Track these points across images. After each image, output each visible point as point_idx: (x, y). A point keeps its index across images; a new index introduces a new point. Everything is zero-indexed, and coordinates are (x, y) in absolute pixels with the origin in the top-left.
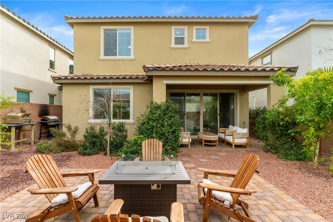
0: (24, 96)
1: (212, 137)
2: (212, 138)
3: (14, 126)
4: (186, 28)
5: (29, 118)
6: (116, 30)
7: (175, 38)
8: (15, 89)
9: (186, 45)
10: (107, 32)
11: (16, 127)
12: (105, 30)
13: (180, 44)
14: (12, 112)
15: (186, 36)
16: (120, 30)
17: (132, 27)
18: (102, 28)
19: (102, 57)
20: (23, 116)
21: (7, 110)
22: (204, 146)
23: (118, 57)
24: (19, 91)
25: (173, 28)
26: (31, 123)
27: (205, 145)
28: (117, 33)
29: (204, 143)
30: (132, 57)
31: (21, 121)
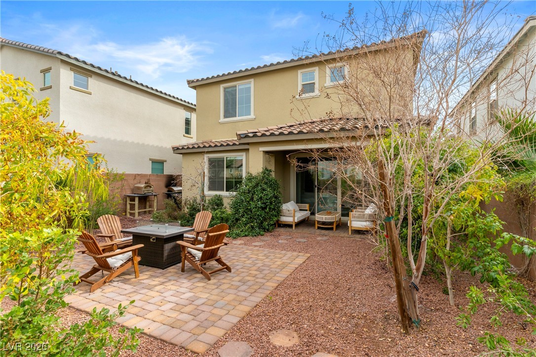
0: (158, 166)
1: (324, 217)
2: (324, 219)
3: (137, 196)
4: (316, 69)
5: (151, 189)
6: (236, 86)
7: (303, 85)
8: (150, 160)
9: (317, 92)
10: (227, 90)
11: (139, 197)
12: (225, 88)
13: (310, 92)
14: (140, 183)
15: (316, 81)
16: (240, 85)
17: (252, 80)
18: (222, 86)
19: (222, 119)
20: (146, 187)
21: (135, 182)
22: (316, 228)
23: (237, 118)
24: (154, 162)
25: (300, 72)
26: (154, 194)
27: (319, 228)
28: (236, 90)
29: (317, 225)
30: (252, 116)
31: (144, 192)
